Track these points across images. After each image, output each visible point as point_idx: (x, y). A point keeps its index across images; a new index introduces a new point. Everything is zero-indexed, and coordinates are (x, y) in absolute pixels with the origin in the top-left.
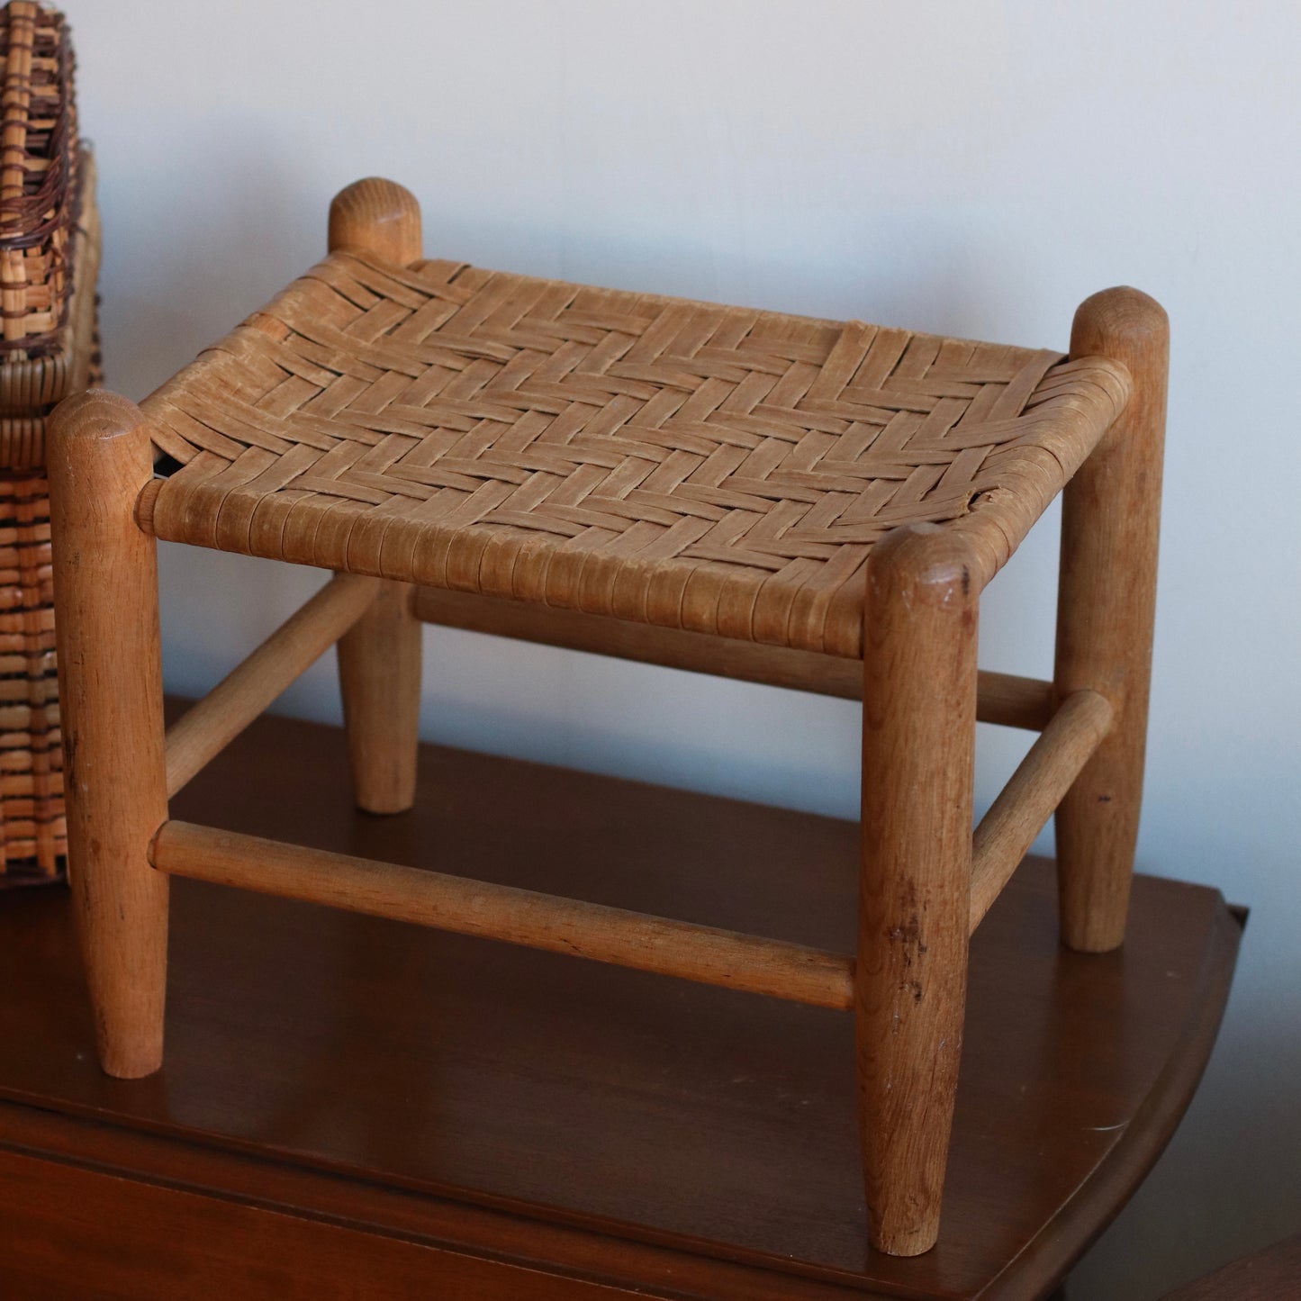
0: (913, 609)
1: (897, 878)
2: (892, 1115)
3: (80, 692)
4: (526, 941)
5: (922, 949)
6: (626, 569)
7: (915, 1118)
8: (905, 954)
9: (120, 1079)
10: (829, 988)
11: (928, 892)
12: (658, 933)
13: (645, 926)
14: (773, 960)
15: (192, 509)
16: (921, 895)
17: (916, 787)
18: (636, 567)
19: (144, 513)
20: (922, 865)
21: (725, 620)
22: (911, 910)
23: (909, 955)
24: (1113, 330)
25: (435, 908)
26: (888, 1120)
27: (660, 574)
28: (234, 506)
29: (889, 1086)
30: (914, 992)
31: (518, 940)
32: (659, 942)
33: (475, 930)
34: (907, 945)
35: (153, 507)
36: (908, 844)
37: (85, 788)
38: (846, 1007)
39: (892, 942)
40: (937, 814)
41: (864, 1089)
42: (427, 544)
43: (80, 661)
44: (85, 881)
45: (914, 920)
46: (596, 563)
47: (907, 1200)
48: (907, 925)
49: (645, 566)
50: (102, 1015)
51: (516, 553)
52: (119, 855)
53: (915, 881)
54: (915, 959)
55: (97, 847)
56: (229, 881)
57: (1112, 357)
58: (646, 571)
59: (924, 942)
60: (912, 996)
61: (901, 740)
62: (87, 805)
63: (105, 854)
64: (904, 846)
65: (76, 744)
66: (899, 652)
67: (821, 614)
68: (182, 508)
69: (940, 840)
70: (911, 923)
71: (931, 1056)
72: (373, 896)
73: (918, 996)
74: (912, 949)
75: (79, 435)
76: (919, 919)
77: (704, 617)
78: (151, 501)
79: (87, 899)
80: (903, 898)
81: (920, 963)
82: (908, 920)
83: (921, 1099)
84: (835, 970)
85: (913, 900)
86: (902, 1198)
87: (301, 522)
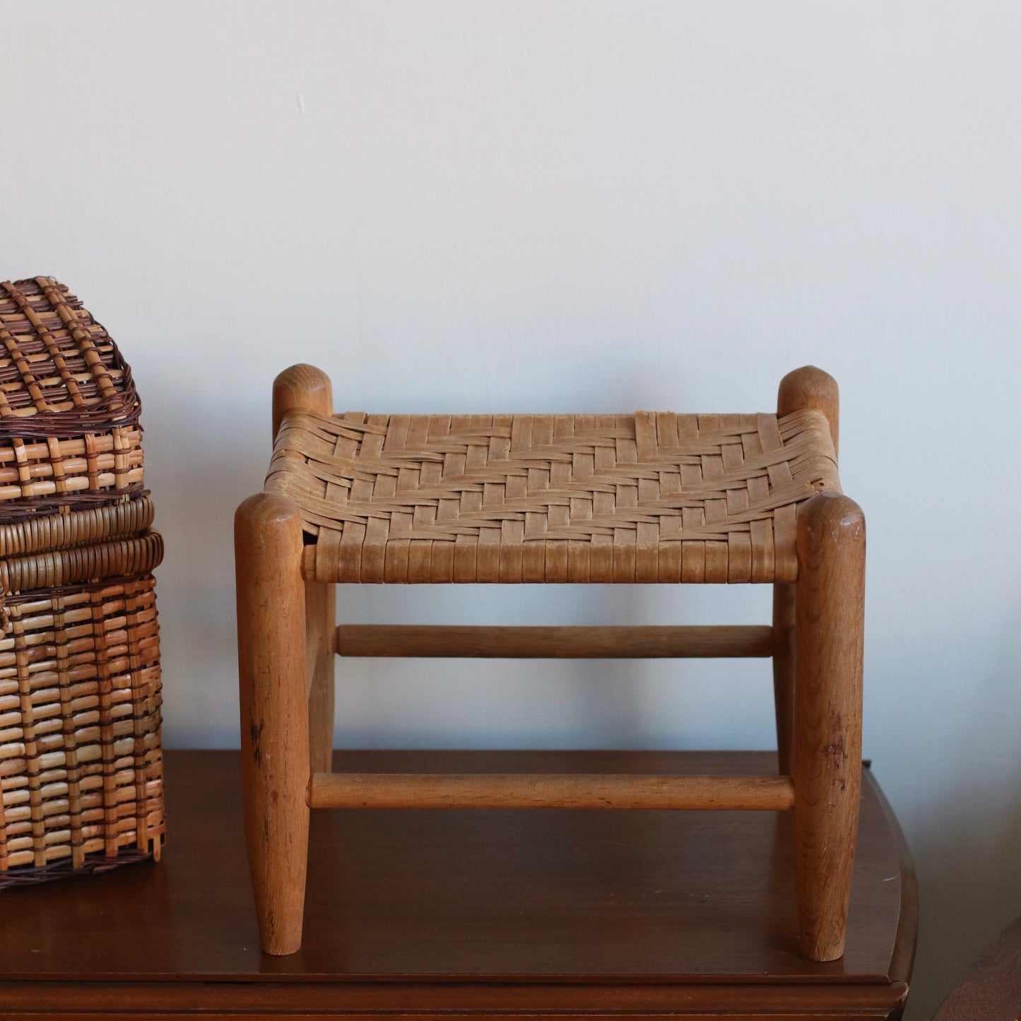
0: (838, 542)
1: (830, 714)
2: (827, 869)
3: (266, 692)
4: (574, 805)
5: (845, 757)
6: (640, 551)
7: (840, 867)
8: (836, 762)
9: (281, 956)
10: (779, 796)
11: (848, 720)
12: (662, 783)
13: (652, 780)
14: (740, 786)
15: (343, 558)
16: (844, 723)
17: (841, 654)
18: (646, 548)
19: (309, 565)
20: (845, 703)
21: (711, 571)
22: (838, 733)
23: (838, 762)
24: (813, 391)
25: (511, 795)
26: (824, 872)
27: (663, 550)
28: (369, 553)
29: (825, 849)
30: (841, 786)
31: (569, 805)
32: (665, 788)
33: (541, 804)
34: (837, 756)
35: (315, 561)
36: (837, 691)
37: (268, 757)
38: (790, 806)
39: (827, 755)
40: (853, 670)
41: (805, 855)
42: (507, 555)
43: (267, 671)
44: (266, 822)
45: (841, 739)
46: (620, 550)
47: (834, 923)
48: (837, 743)
49: (651, 547)
50: (271, 913)
51: (566, 552)
52: (290, 799)
53: (841, 715)
54: (841, 765)
55: (275, 796)
56: (364, 804)
57: (814, 408)
58: (653, 549)
59: (846, 753)
60: (839, 788)
61: (833, 626)
62: (270, 768)
63: (280, 798)
64: (834, 693)
65: (261, 727)
66: (831, 571)
67: (771, 557)
68: (336, 559)
69: (854, 686)
70: (839, 741)
71: (850, 825)
72: (468, 794)
73: (843, 787)
74: (839, 759)
75: (268, 519)
76: (843, 738)
77: (697, 571)
78: (312, 558)
79: (267, 833)
80: (834, 726)
81: (844, 767)
82: (837, 740)
83: (844, 855)
84: (782, 784)
85: (840, 726)
86: (831, 921)
87: (419, 555)
